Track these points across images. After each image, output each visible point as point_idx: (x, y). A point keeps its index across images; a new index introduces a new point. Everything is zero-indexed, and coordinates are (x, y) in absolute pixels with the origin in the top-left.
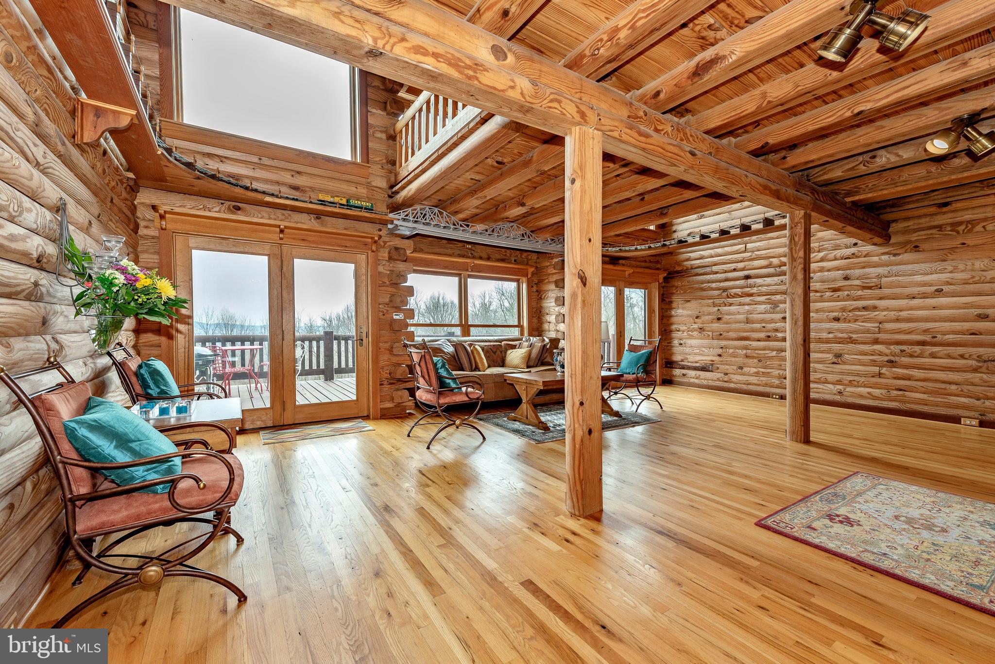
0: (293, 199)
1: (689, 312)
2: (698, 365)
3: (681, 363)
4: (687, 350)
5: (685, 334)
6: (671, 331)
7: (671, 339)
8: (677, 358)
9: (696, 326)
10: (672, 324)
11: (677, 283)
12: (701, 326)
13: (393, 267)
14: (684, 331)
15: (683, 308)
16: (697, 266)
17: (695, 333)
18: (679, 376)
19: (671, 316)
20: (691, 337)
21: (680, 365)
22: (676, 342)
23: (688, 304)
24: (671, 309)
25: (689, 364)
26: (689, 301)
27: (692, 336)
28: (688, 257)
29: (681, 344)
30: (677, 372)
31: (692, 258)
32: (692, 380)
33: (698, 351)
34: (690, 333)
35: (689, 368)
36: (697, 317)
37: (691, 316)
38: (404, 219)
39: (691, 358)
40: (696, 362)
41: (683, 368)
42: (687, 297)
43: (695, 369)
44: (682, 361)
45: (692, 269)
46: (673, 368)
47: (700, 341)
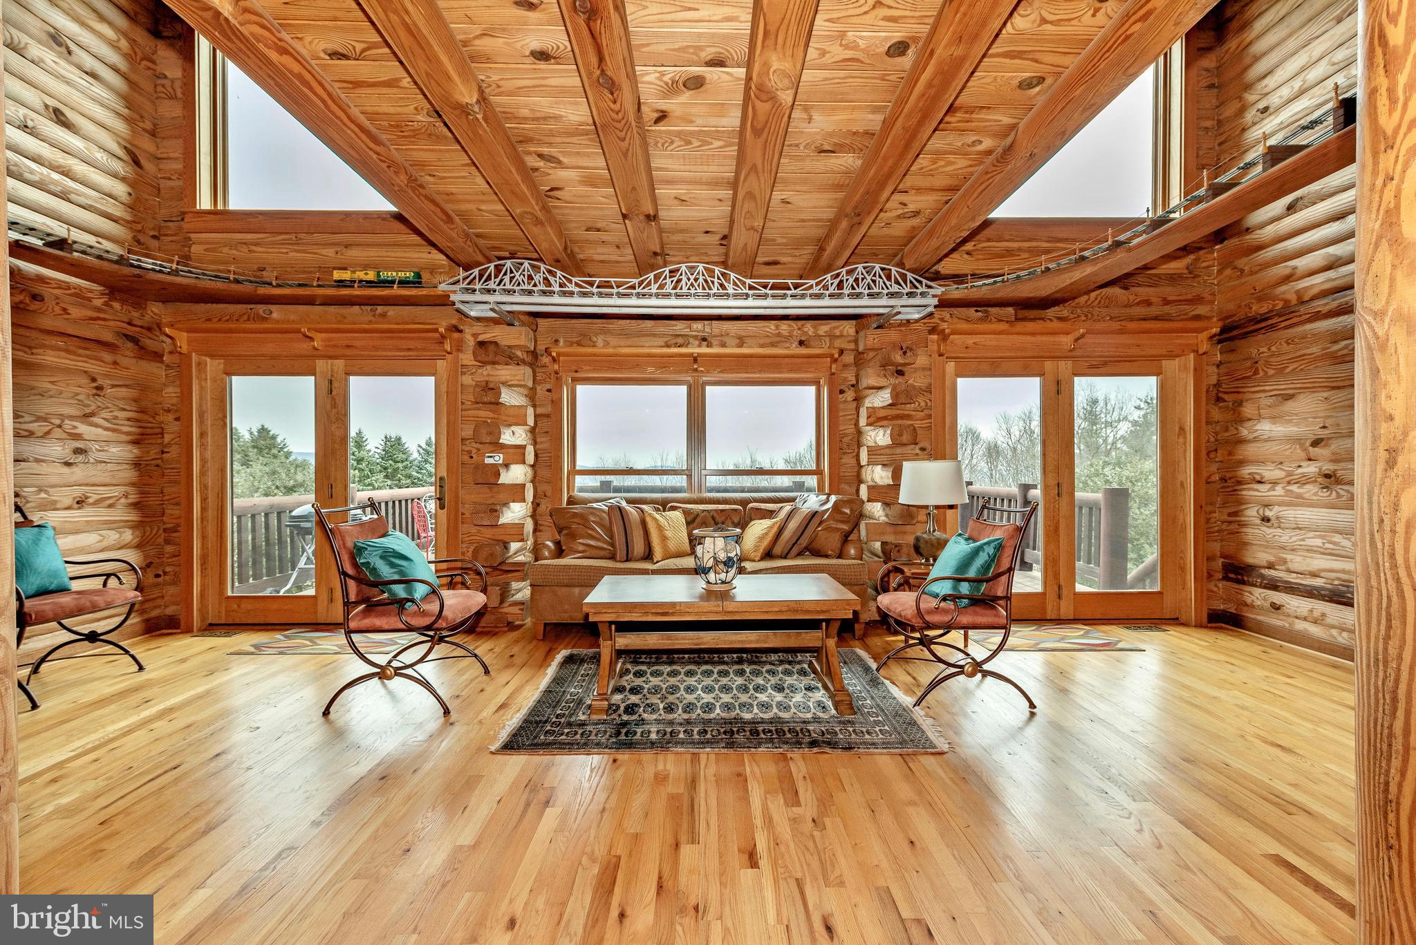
0: (300, 285)
1: (1292, 430)
2: (1318, 582)
3: (1266, 572)
4: (1286, 537)
5: (1279, 490)
6: (1240, 483)
7: (1240, 502)
8: (1257, 556)
9: (1311, 469)
10: (1242, 463)
11: (1258, 347)
12: (1328, 467)
13: (488, 375)
14: (1275, 483)
15: (1273, 419)
16: (1315, 291)
17: (1310, 491)
18: (1261, 608)
19: (1241, 441)
20: (1299, 502)
21: (1263, 577)
22: (1252, 513)
23: (1290, 406)
24: (1240, 420)
25: (1292, 578)
26: (1291, 397)
27: (1299, 496)
28: (1288, 271)
29: (1266, 520)
30: (1257, 596)
31: (1299, 272)
32: (1300, 626)
33: (1318, 542)
34: (1294, 488)
35: (1292, 589)
36: (1316, 443)
37: (1298, 441)
38: (468, 289)
39: (1298, 562)
40: (1314, 575)
41: (1273, 586)
42: (1283, 386)
43: (1310, 593)
44: (1271, 566)
45: (1302, 302)
46: (1243, 583)
47: (1324, 513)
